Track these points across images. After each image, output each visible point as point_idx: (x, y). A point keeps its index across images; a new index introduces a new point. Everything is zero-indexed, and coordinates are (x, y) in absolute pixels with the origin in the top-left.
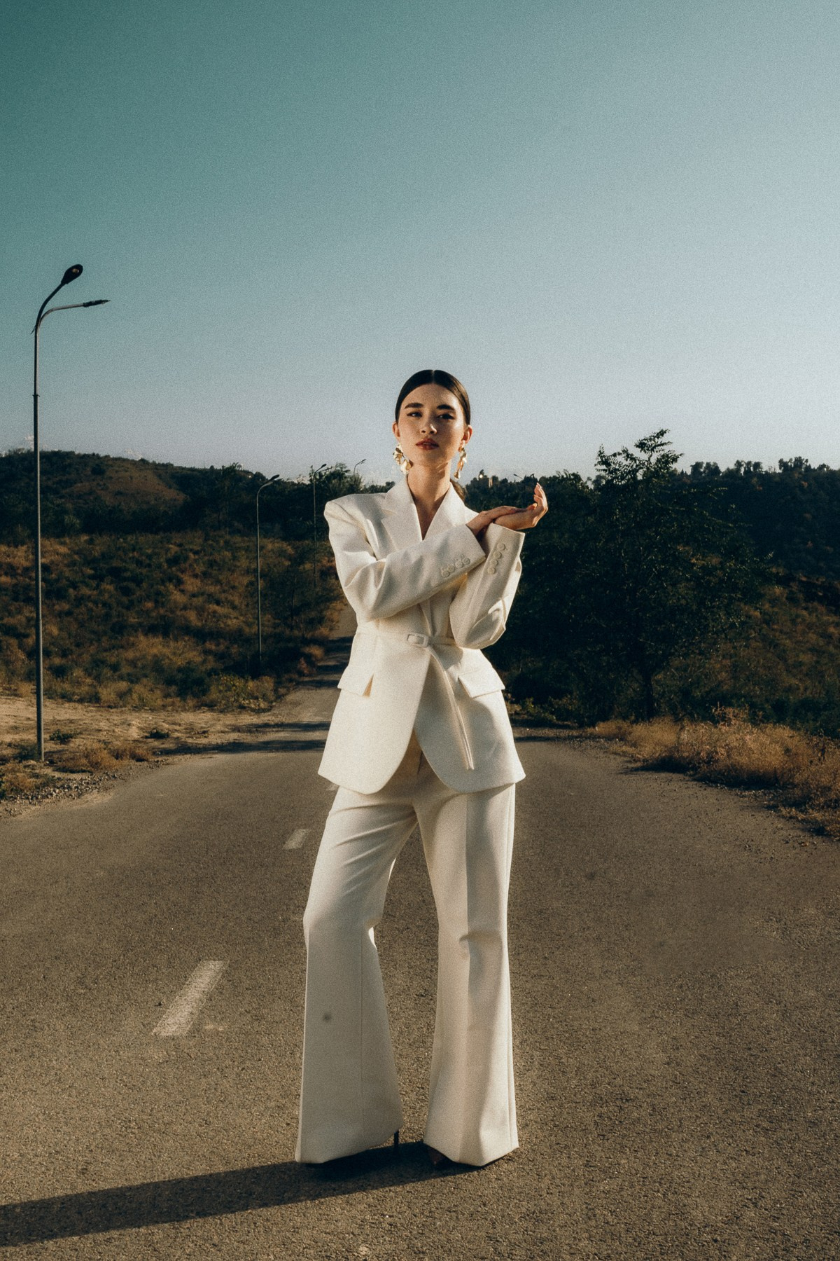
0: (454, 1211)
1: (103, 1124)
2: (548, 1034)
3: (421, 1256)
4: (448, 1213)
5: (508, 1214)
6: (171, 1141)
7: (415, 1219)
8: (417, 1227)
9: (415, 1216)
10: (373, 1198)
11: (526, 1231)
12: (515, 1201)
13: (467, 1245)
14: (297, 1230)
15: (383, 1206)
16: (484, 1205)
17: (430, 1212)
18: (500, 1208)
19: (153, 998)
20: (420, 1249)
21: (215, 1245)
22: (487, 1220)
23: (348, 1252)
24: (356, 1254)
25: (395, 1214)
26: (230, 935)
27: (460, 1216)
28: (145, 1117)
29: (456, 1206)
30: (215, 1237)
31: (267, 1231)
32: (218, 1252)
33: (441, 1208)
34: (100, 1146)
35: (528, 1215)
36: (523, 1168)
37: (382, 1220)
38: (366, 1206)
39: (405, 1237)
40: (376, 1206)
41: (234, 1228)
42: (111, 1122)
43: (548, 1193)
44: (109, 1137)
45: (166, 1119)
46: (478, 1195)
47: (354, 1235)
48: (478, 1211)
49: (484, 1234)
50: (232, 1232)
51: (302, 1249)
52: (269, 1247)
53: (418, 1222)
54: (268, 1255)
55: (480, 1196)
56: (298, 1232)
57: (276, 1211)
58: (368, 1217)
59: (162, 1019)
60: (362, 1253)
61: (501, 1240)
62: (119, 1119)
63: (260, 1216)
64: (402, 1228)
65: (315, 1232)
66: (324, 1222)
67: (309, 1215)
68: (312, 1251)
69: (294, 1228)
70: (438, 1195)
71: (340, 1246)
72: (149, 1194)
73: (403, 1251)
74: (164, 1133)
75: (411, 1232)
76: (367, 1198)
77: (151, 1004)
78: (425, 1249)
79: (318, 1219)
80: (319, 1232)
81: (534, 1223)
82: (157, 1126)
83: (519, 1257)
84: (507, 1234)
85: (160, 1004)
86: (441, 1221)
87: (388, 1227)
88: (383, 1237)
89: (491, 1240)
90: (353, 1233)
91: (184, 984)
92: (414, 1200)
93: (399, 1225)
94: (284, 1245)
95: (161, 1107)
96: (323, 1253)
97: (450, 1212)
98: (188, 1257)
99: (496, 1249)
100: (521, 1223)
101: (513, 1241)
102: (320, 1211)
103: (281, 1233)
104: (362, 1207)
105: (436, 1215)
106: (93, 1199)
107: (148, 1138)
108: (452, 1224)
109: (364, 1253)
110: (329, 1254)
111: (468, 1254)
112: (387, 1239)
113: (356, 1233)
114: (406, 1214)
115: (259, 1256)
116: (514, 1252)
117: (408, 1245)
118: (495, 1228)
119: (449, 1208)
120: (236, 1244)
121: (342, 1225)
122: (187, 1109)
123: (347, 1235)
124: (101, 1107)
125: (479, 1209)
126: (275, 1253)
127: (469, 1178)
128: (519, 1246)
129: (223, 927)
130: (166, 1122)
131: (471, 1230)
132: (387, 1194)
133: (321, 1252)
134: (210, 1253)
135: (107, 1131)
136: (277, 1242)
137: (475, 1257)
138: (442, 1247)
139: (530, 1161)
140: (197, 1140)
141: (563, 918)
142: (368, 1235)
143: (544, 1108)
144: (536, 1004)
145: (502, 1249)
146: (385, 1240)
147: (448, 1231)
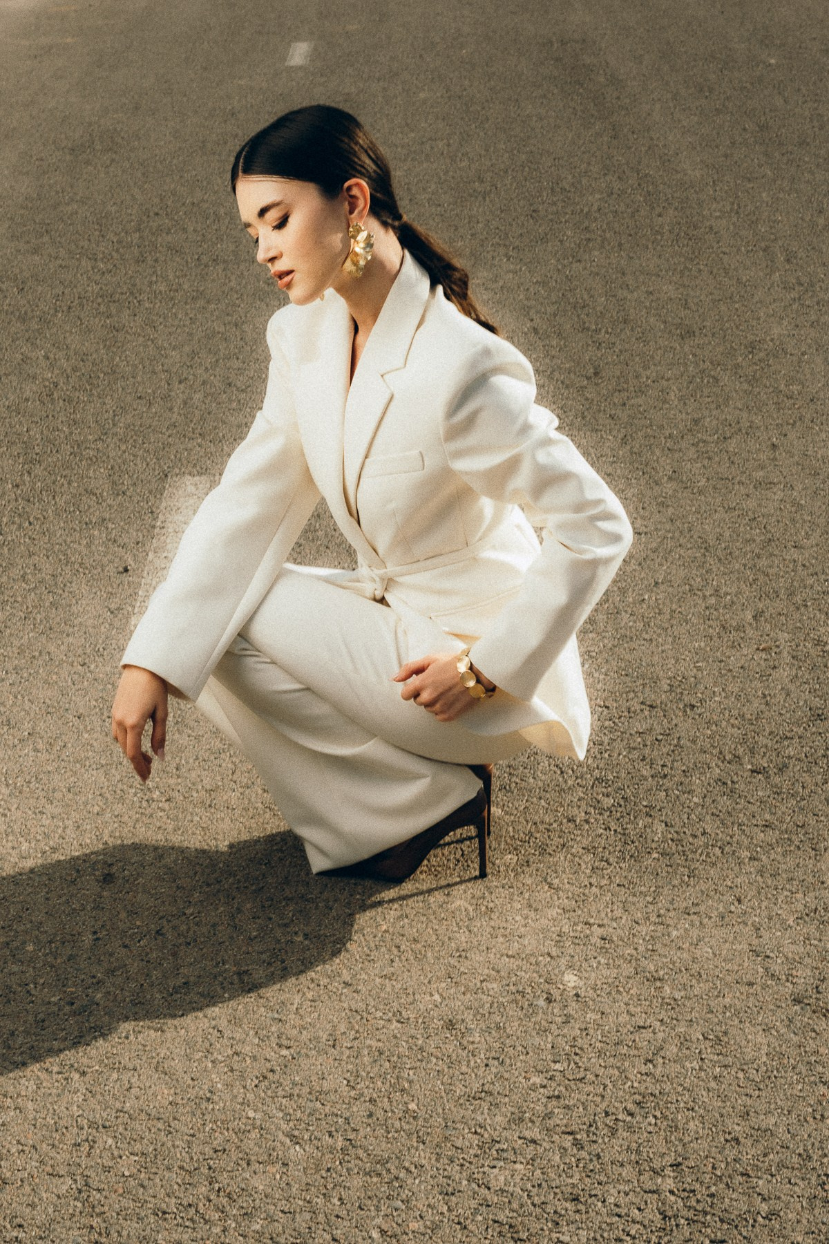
0: (695, 913)
1: (108, 795)
2: (798, 599)
3: (658, 984)
4: (687, 916)
5: (777, 914)
6: (227, 820)
7: (638, 928)
8: (644, 939)
9: (637, 923)
10: (567, 898)
11: (808, 939)
12: (786, 893)
13: (723, 964)
14: (463, 954)
15: (586, 910)
16: (739, 901)
17: (659, 916)
18: (764, 904)
19: (110, 557)
20: (655, 974)
21: (347, 984)
22: (746, 924)
23: (548, 983)
24: (561, 987)
25: (605, 922)
26: (203, 419)
27: (706, 921)
28: (172, 781)
29: (697, 905)
30: (344, 971)
31: (420, 958)
32: (355, 995)
33: (675, 909)
34: (117, 834)
35: (807, 915)
36: (789, 839)
37: (588, 932)
38: (559, 911)
39: (629, 958)
40: (575, 911)
41: (368, 955)
42: (119, 792)
44: (125, 818)
45: (208, 783)
46: (726, 886)
47: (552, 957)
48: (730, 912)
49: (746, 947)
50: (366, 963)
51: (479, 984)
52: (429, 982)
53: (644, 933)
54: (431, 995)
55: (731, 887)
56: (466, 957)
57: (424, 926)
58: (565, 929)
59: (140, 599)
60: (569, 985)
61: (771, 955)
62: (131, 787)
63: (403, 935)
64: (620, 943)
65: (492, 956)
66: (501, 939)
67: (476, 929)
68: (495, 985)
69: (458, 950)
70: (666, 889)
71: (535, 975)
72: (222, 909)
73: (629, 978)
74: (210, 806)
75: (636, 949)
76: (559, 898)
77: (111, 570)
78: (661, 973)
79: (492, 935)
80: (498, 956)
81: (818, 927)
82: (195, 795)
83: (803, 980)
84: (779, 946)
85: (126, 570)
86: (677, 930)
87: (599, 943)
88: (595, 958)
89: (758, 956)
90: (549, 954)
91: (154, 527)
92: (631, 899)
93: (615, 939)
94: (450, 977)
95: (191, 761)
96: (512, 988)
97: (689, 914)
98: (313, 1004)
99: (766, 969)
100: (798, 928)
101: (790, 955)
102: (492, 923)
103: (442, 960)
104: (553, 912)
105: (669, 921)
106: (138, 923)
107: (189, 817)
108: (695, 933)
109: (572, 984)
110: (521, 989)
111: (729, 979)
112: (602, 961)
113: (554, 954)
114: (623, 921)
115: (417, 997)
116: (794, 972)
117: (636, 969)
118: (761, 937)
119: (686, 908)
120: (378, 980)
121: (530, 943)
122: (234, 763)
123: (541, 958)
124: (94, 767)
125: (733, 908)
126: (441, 991)
127: (709, 860)
128: (801, 963)
129: (185, 403)
130: (208, 787)
131: (726, 941)
132: (587, 891)
133: (508, 985)
134: (343, 997)
135: (118, 808)
136: (439, 974)
137: (737, 982)
138: (686, 970)
139: (798, 826)
140: (267, 816)
141: (795, 358)
142: (573, 957)
143: (809, 735)
144: (770, 540)
145: (775, 968)
146: (599, 963)
147: (691, 944)
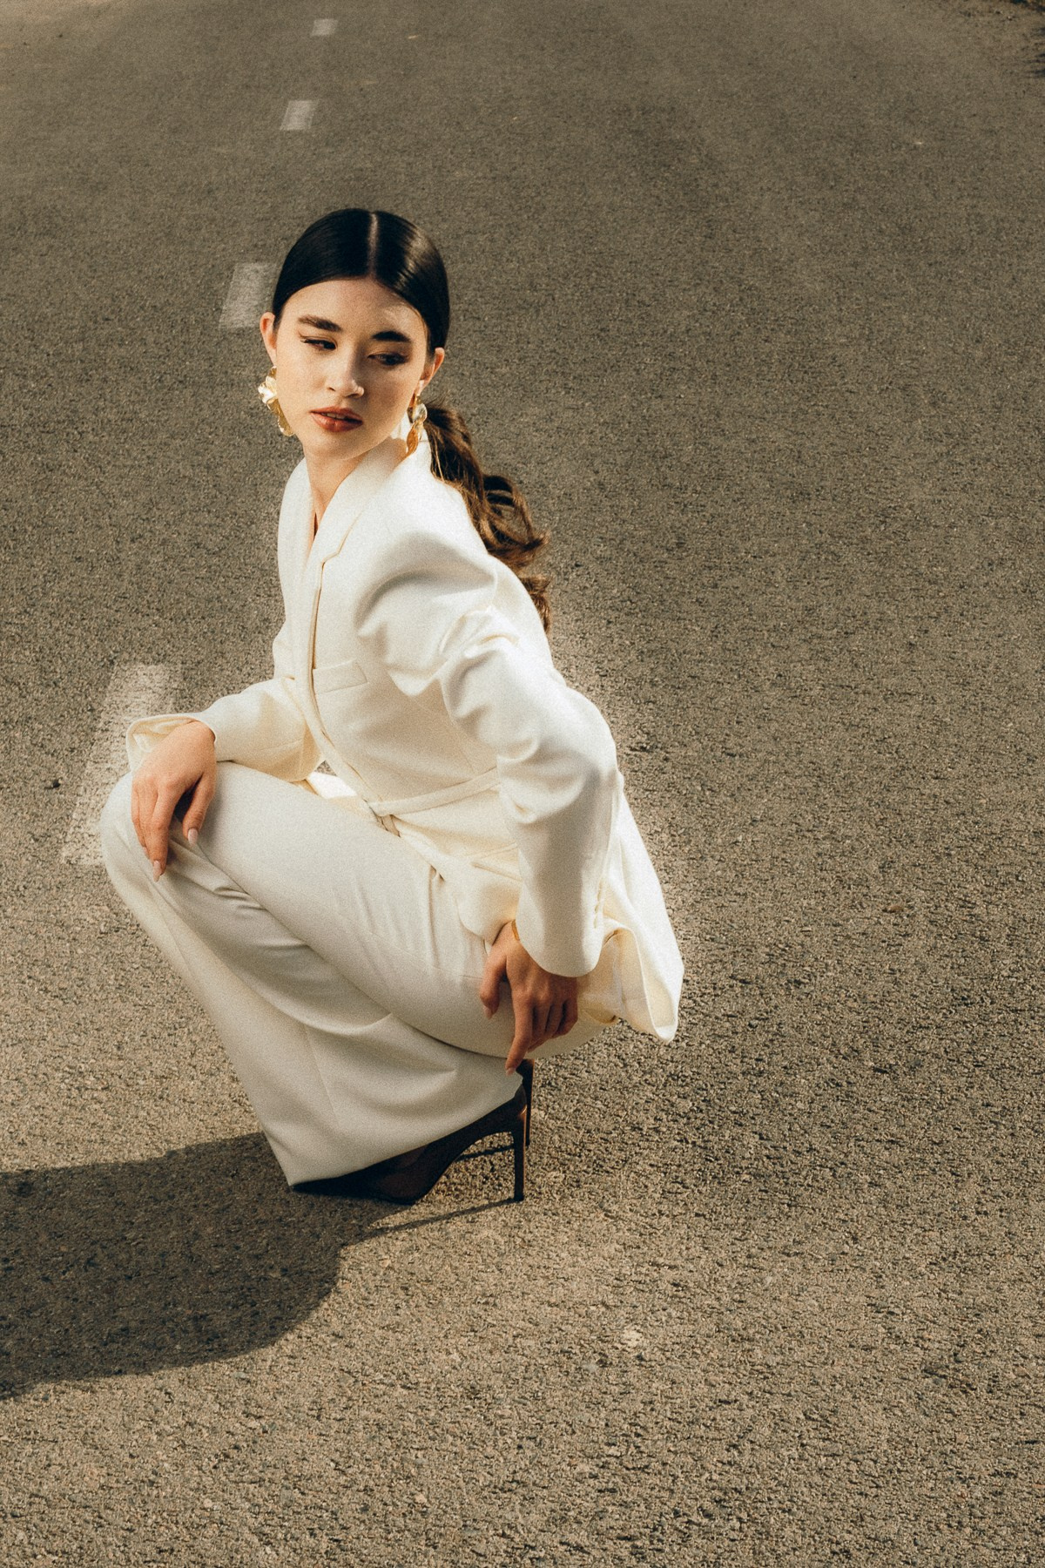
0: (796, 1254)
1: (27, 1081)
2: (939, 846)
3: (747, 1345)
4: (785, 1258)
5: (904, 1258)
6: (184, 1117)
7: (722, 1272)
8: (729, 1287)
9: (721, 1265)
10: (629, 1230)
11: (945, 1291)
12: (916, 1231)
13: (833, 1322)
14: (491, 1300)
15: (653, 1246)
16: (855, 1239)
17: (749, 1257)
18: (887, 1244)
19: (35, 767)
20: (742, 1332)
21: (337, 1336)
22: (864, 1270)
23: (603, 1341)
24: (619, 1346)
25: (678, 1262)
26: (161, 589)
27: (810, 1264)
28: (111, 1064)
29: (799, 1243)
30: (334, 1319)
31: (434, 1303)
32: (348, 1350)
33: (770, 1248)
34: (38, 1132)
35: (944, 1259)
36: (922, 1160)
37: (656, 1274)
38: (618, 1246)
39: (709, 1310)
40: (638, 1247)
41: (366, 1299)
42: (41, 1076)
43: (978, 1213)
44: (49, 1112)
45: (159, 1067)
46: (838, 1219)
47: (607, 1307)
48: (843, 1253)
49: (863, 1299)
50: (363, 1308)
51: (511, 1340)
52: (446, 1337)
53: (729, 1278)
54: (448, 1353)
55: (844, 1221)
56: (495, 1305)
57: (440, 1262)
58: (626, 1270)
59: (74, 823)
60: (630, 1344)
61: (896, 1311)
62: (57, 1070)
63: (412, 1274)
64: (698, 1291)
65: (529, 1303)
66: (541, 1282)
67: (508, 1268)
68: (531, 1343)
69: (484, 1295)
70: (759, 1221)
71: (585, 1329)
72: (174, 1233)
73: (708, 1336)
74: (161, 1098)
75: (718, 1299)
76: (618, 1230)
77: (36, 785)
78: (751, 1331)
79: (529, 1276)
80: (537, 1304)
81: (958, 1276)
82: (142, 1082)
83: (937, 1345)
84: (907, 1299)
85: (56, 785)
86: (773, 1275)
87: (671, 1290)
88: (664, 1310)
89: (878, 1312)
90: (603, 1304)
91: (94, 729)
92: (712, 1233)
93: (691, 1285)
94: (473, 1331)
95: (137, 1037)
96: (555, 1346)
97: (788, 1255)
98: (292, 1361)
99: (889, 1330)
100: (932, 1276)
101: (920, 1311)
102: (530, 1261)
103: (463, 1308)
104: (611, 1249)
105: (763, 1264)
106: (64, 1249)
107: (133, 1112)
108: (796, 1279)
109: (633, 1344)
110: (566, 1348)
111: (839, 1340)
112: (674, 1314)
113: (611, 1303)
114: (702, 1262)
115: (430, 1355)
116: (926, 1334)
117: (717, 1325)
118: (882, 1287)
119: (786, 1247)
120: (378, 1332)
121: (579, 1288)
122: (194, 1042)
123: (593, 1308)
124: (10, 1042)
125: (846, 1248)
126: (460, 1347)
127: (816, 1184)
128: (934, 1323)
129: (139, 567)
130: (159, 1073)
131: (837, 1292)
132: (655, 1222)
133: (549, 1343)
134: (332, 1353)
135: (41, 1098)
136: (459, 1325)
137: (851, 1346)
138: (784, 1328)
139: (935, 1143)
140: (236, 1112)
141: (940, 531)
142: (635, 1307)
143: (950, 1024)
144: (903, 768)
145: (903, 1326)
146: (670, 1316)
147: (791, 1294)
